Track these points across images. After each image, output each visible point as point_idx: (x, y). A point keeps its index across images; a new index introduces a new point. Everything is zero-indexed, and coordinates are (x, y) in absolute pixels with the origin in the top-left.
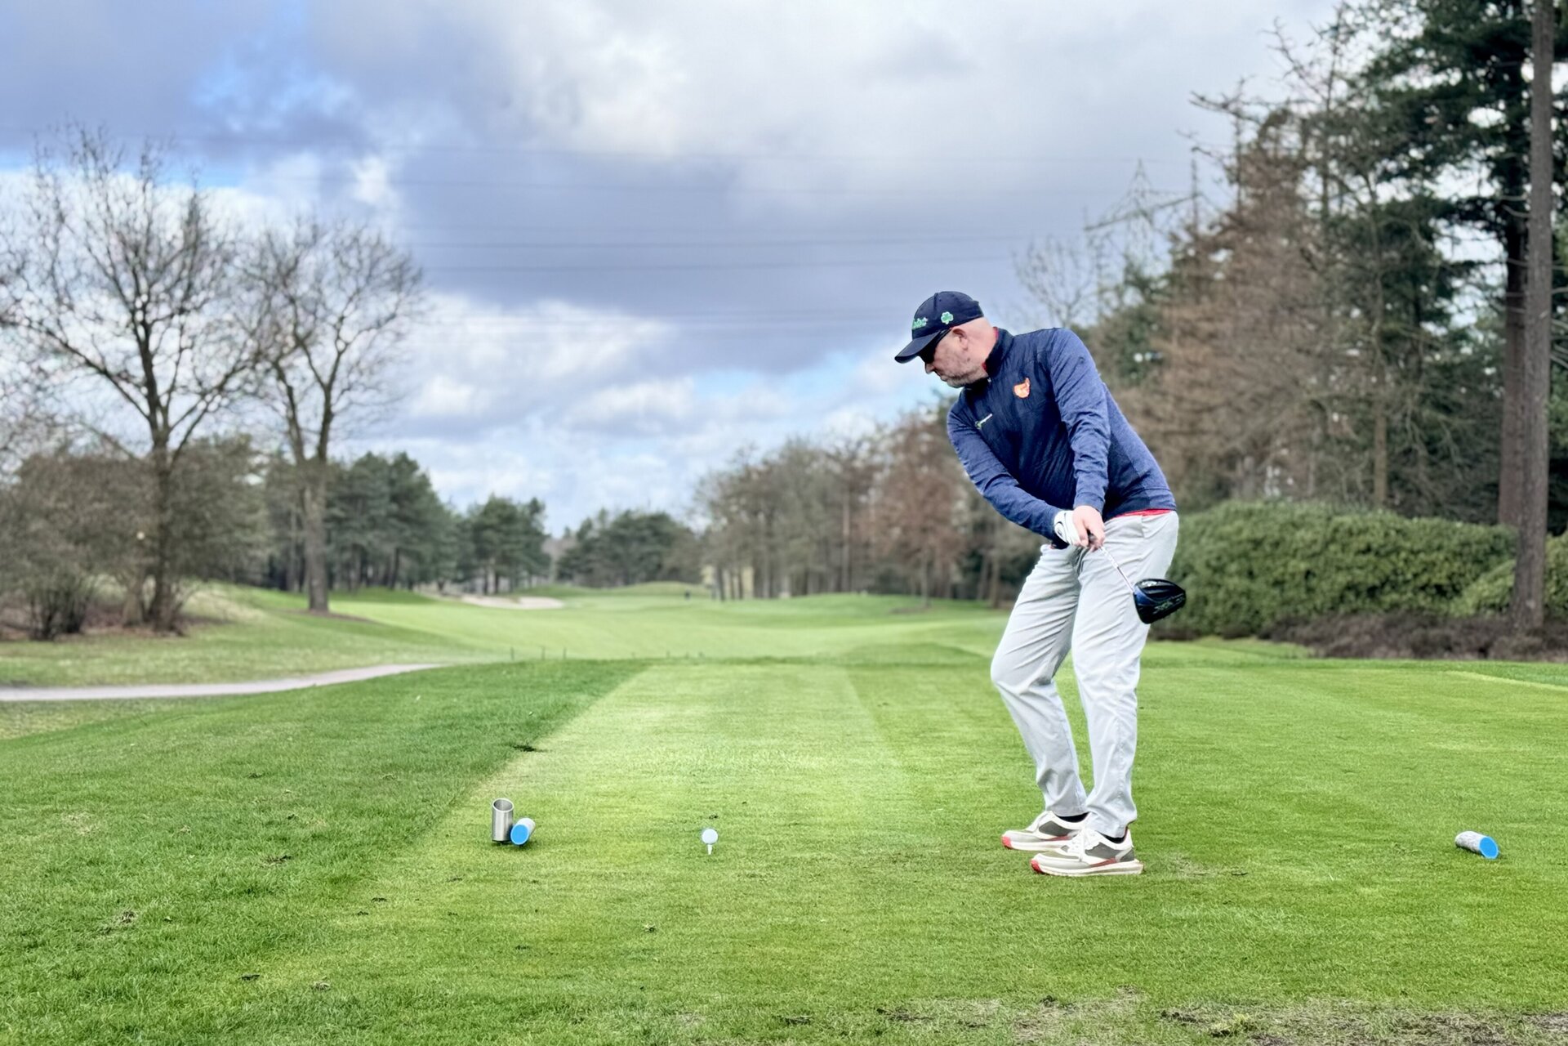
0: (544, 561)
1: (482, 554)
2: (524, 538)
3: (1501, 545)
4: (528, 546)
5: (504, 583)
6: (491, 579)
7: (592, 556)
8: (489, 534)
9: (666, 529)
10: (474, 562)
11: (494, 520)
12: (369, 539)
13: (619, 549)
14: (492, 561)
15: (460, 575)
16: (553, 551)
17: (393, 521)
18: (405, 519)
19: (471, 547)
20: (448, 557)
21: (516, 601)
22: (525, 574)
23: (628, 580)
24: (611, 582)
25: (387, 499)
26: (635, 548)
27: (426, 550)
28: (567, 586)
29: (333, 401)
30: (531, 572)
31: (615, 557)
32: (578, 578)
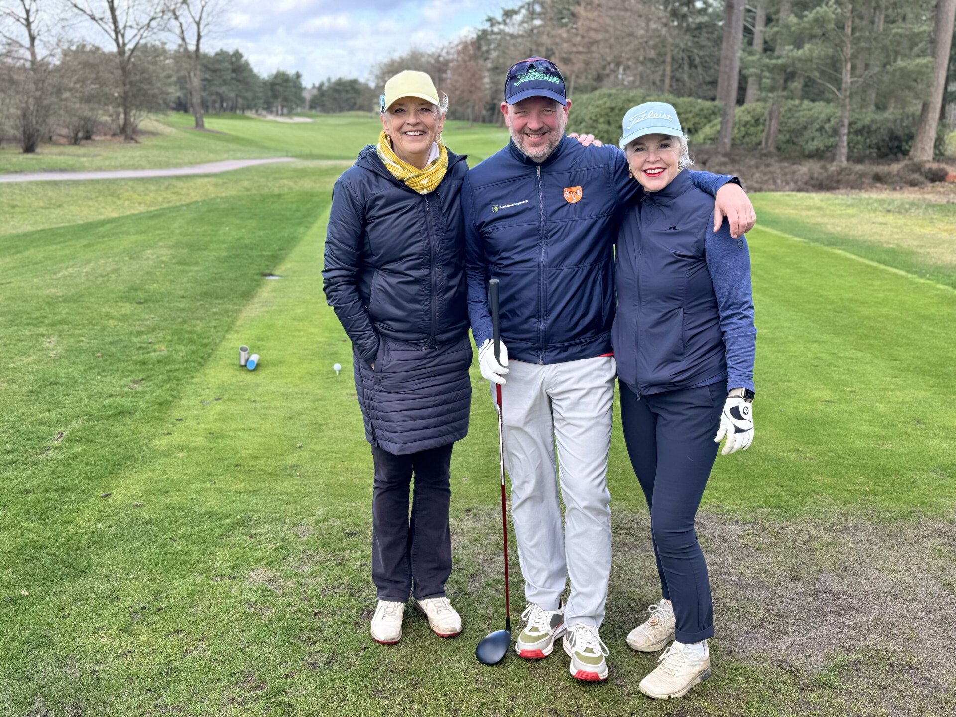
0: (303, 100)
1: (275, 97)
2: (293, 89)
3: (716, 110)
4: (296, 93)
5: (285, 110)
6: (280, 108)
7: (324, 98)
8: (278, 87)
9: (357, 86)
10: (271, 100)
11: (279, 81)
12: (223, 89)
13: (336, 95)
14: (280, 100)
15: (266, 106)
16: (307, 95)
17: (234, 82)
18: (239, 81)
19: (270, 93)
20: (259, 98)
21: (291, 118)
22: (294, 106)
23: (341, 109)
24: (334, 111)
25: (229, 71)
26: (344, 96)
27: (249, 95)
28: (313, 112)
29: (201, 30)
30: (298, 105)
31: (335, 99)
32: (319, 108)
